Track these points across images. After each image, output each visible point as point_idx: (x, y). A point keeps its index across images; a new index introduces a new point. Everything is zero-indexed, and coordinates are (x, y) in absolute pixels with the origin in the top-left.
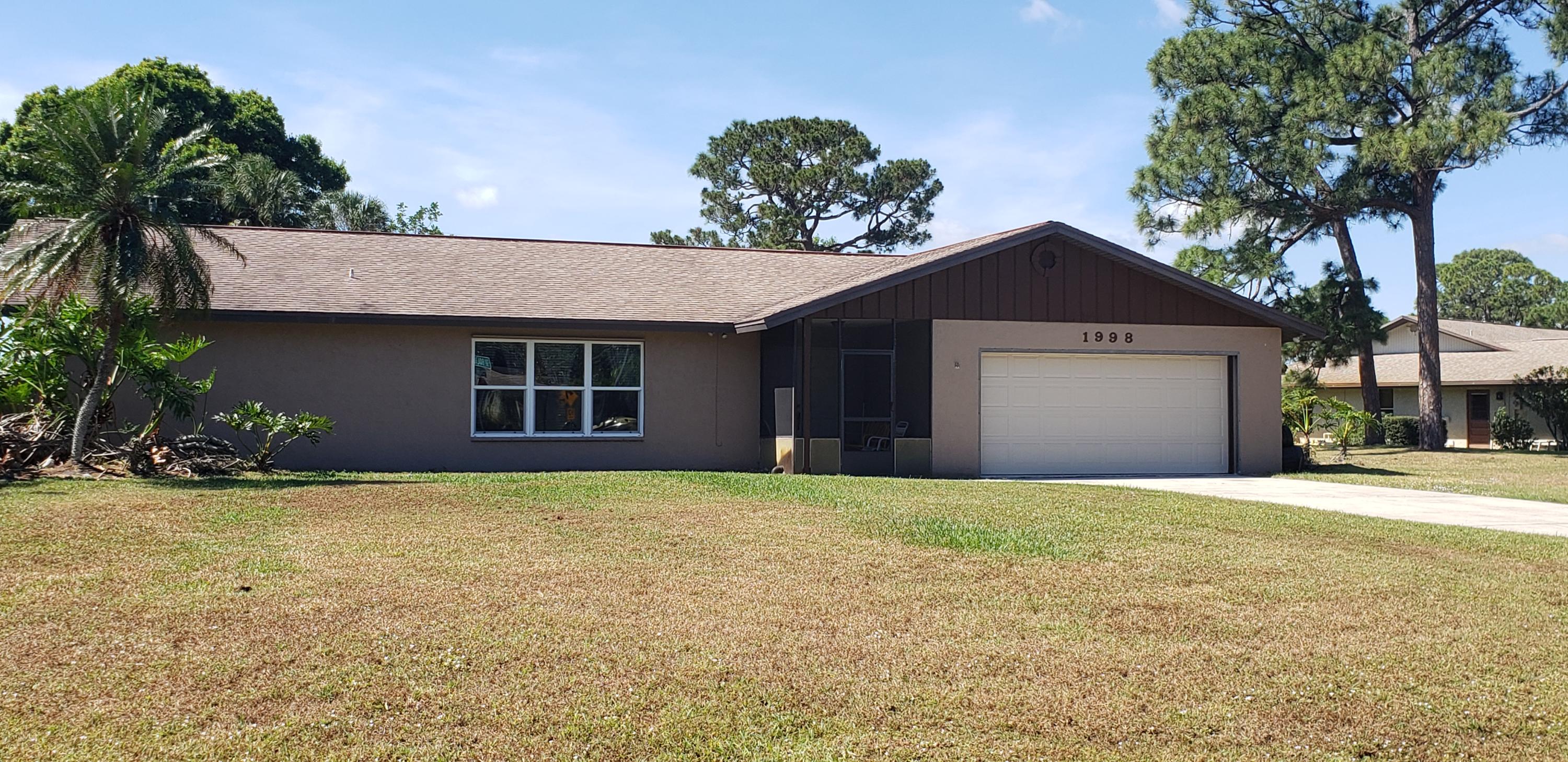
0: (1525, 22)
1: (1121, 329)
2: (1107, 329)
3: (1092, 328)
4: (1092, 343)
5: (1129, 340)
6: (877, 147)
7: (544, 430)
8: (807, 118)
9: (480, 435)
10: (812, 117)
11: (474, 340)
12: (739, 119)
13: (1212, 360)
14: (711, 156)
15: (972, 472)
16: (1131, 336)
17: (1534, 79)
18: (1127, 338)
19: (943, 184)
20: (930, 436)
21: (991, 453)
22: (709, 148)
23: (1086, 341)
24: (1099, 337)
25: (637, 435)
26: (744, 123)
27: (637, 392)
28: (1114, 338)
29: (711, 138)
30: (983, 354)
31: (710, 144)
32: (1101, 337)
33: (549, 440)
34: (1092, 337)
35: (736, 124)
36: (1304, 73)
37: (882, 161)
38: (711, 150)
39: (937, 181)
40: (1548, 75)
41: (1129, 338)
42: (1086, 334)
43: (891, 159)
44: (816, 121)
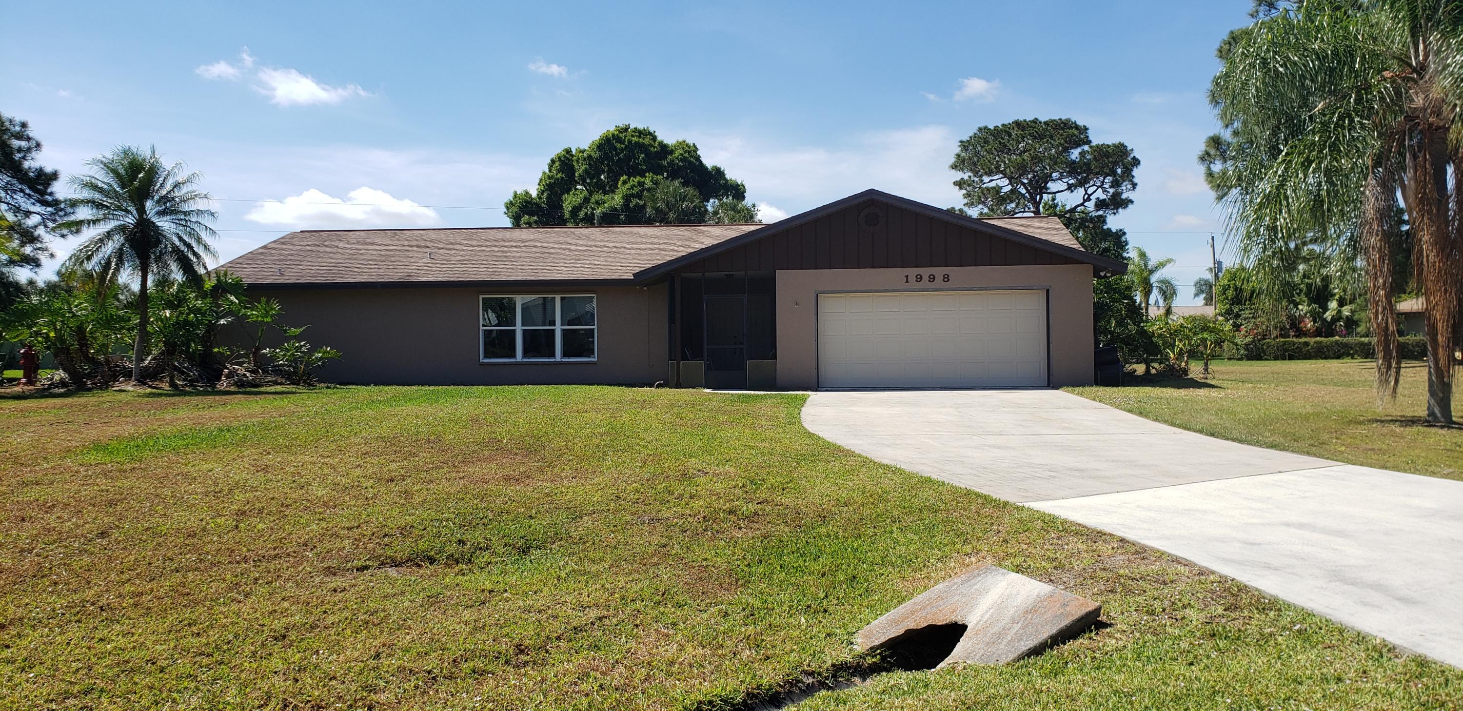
1: (939, 272)
2: (925, 272)
3: (913, 272)
4: (913, 283)
5: (946, 280)
7: (530, 357)
9: (486, 360)
11: (481, 297)
13: (1031, 294)
14: (964, 155)
15: (810, 386)
16: (948, 276)
18: (945, 278)
20: (775, 359)
22: (961, 149)
23: (907, 282)
24: (919, 278)
25: (593, 360)
27: (593, 330)
28: (932, 278)
30: (820, 296)
31: (961, 146)
32: (921, 278)
33: (531, 364)
34: (912, 279)
35: (979, 130)
38: (963, 151)
41: (946, 278)
42: (907, 276)
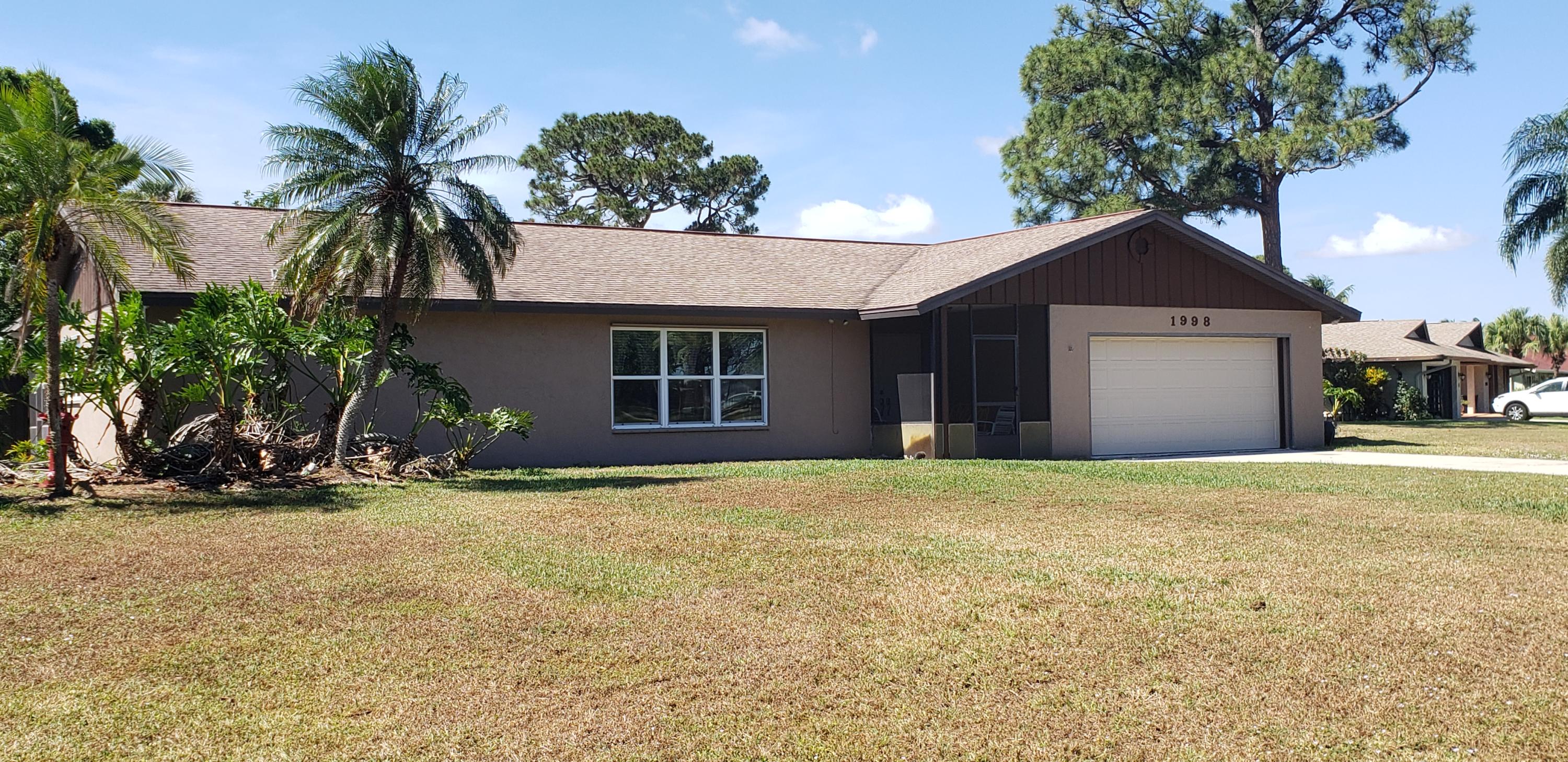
0: (1337, 41)
1: (1200, 313)
2: (1189, 312)
3: (1178, 312)
4: (1179, 327)
5: (1207, 323)
6: (709, 143)
7: (677, 421)
8: (642, 113)
9: (619, 427)
10: (646, 112)
11: (612, 329)
12: (569, 112)
13: (1266, 342)
14: (540, 147)
15: (1084, 454)
16: (1209, 319)
17: (1370, 90)
18: (1205, 321)
19: (770, 179)
20: (1049, 419)
21: (1100, 436)
22: (540, 139)
23: (1173, 324)
24: (1184, 320)
25: (761, 424)
26: (574, 116)
27: (759, 380)
28: (1195, 321)
29: (543, 130)
30: (1092, 338)
31: (542, 136)
33: (685, 431)
34: (1178, 321)
35: (566, 117)
36: (1171, 80)
37: (716, 157)
38: (542, 142)
39: (764, 177)
40: (1380, 87)
41: (1207, 321)
42: (1173, 318)
43: (725, 155)
44: (650, 116)
